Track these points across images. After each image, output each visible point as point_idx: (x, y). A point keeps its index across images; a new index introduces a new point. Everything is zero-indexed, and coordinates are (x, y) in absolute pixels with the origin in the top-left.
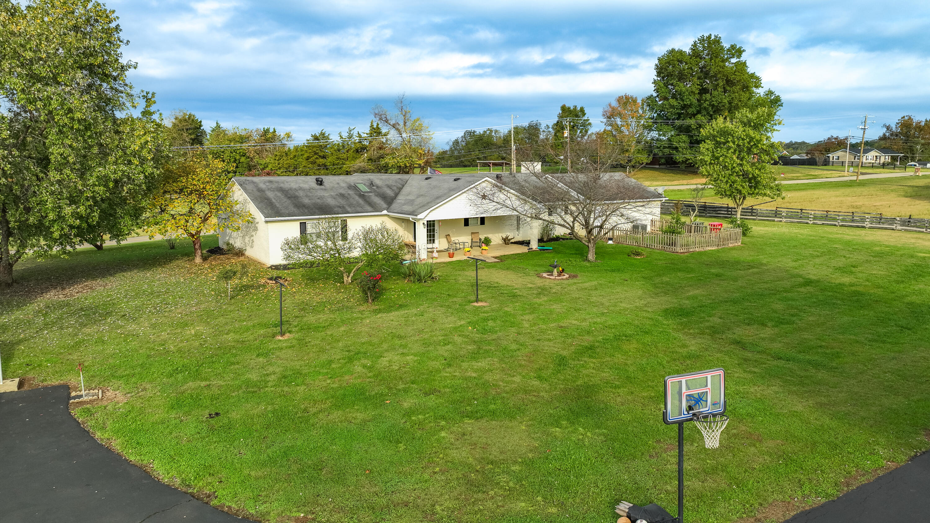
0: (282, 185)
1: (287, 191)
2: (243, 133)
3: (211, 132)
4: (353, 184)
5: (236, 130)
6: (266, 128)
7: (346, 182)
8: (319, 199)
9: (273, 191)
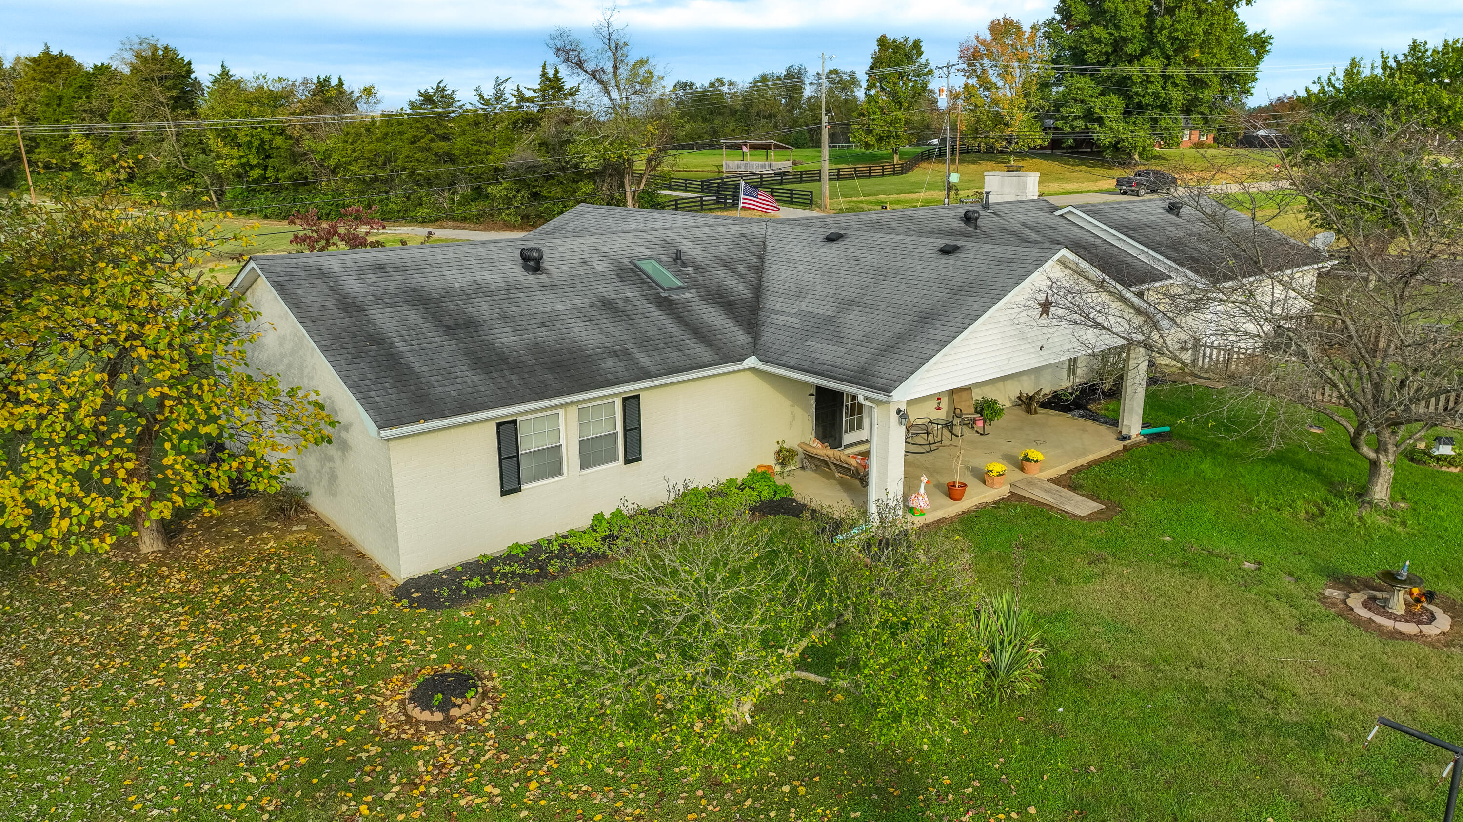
0: (417, 279)
1: (439, 301)
2: (277, 87)
3: (210, 85)
4: (626, 261)
5: (262, 81)
6: (322, 77)
7: (607, 257)
8: (543, 325)
9: (393, 305)
